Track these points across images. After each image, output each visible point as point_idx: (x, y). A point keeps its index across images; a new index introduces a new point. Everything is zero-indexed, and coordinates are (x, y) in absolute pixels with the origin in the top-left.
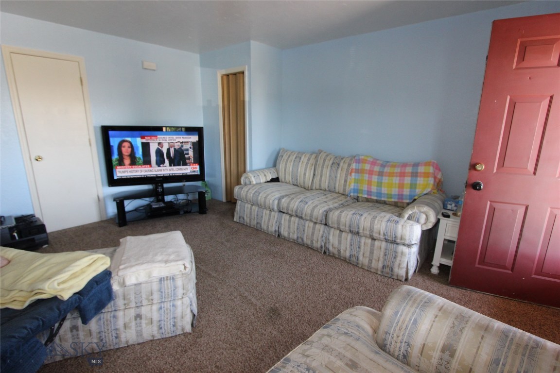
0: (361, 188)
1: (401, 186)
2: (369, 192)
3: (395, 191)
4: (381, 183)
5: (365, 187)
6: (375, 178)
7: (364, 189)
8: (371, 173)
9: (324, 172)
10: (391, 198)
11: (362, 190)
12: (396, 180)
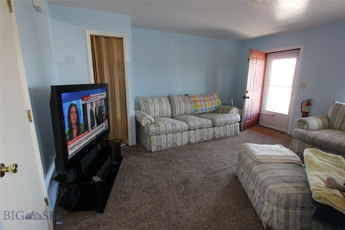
0: (198, 109)
1: (212, 104)
2: (202, 110)
3: (210, 107)
4: (206, 104)
5: (200, 108)
6: (203, 103)
7: (199, 109)
8: (200, 101)
9: (181, 105)
10: (210, 110)
11: (199, 110)
12: (210, 102)
